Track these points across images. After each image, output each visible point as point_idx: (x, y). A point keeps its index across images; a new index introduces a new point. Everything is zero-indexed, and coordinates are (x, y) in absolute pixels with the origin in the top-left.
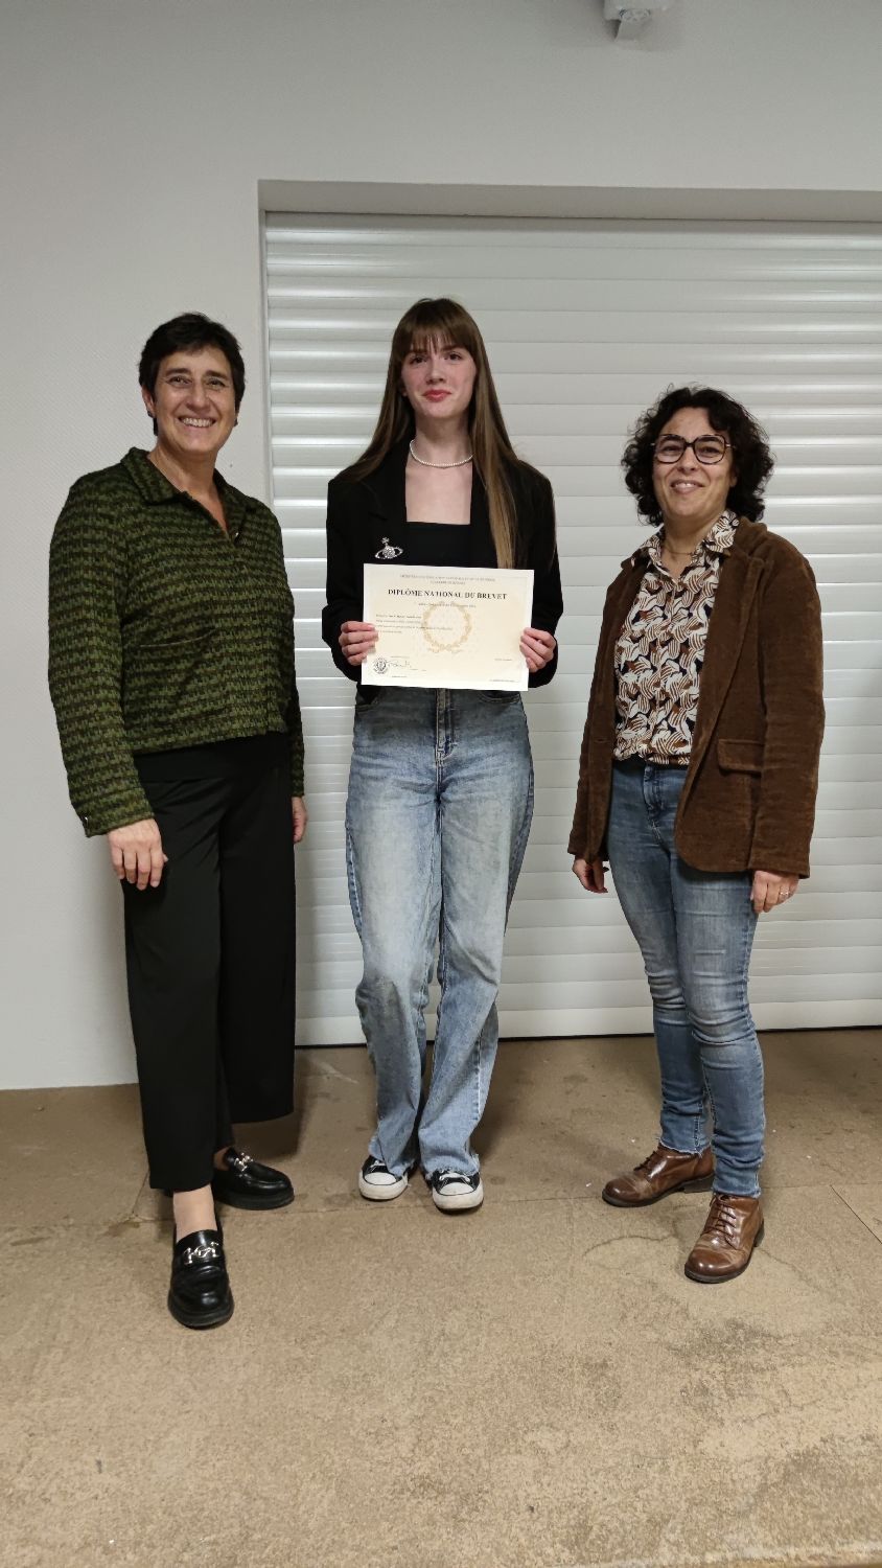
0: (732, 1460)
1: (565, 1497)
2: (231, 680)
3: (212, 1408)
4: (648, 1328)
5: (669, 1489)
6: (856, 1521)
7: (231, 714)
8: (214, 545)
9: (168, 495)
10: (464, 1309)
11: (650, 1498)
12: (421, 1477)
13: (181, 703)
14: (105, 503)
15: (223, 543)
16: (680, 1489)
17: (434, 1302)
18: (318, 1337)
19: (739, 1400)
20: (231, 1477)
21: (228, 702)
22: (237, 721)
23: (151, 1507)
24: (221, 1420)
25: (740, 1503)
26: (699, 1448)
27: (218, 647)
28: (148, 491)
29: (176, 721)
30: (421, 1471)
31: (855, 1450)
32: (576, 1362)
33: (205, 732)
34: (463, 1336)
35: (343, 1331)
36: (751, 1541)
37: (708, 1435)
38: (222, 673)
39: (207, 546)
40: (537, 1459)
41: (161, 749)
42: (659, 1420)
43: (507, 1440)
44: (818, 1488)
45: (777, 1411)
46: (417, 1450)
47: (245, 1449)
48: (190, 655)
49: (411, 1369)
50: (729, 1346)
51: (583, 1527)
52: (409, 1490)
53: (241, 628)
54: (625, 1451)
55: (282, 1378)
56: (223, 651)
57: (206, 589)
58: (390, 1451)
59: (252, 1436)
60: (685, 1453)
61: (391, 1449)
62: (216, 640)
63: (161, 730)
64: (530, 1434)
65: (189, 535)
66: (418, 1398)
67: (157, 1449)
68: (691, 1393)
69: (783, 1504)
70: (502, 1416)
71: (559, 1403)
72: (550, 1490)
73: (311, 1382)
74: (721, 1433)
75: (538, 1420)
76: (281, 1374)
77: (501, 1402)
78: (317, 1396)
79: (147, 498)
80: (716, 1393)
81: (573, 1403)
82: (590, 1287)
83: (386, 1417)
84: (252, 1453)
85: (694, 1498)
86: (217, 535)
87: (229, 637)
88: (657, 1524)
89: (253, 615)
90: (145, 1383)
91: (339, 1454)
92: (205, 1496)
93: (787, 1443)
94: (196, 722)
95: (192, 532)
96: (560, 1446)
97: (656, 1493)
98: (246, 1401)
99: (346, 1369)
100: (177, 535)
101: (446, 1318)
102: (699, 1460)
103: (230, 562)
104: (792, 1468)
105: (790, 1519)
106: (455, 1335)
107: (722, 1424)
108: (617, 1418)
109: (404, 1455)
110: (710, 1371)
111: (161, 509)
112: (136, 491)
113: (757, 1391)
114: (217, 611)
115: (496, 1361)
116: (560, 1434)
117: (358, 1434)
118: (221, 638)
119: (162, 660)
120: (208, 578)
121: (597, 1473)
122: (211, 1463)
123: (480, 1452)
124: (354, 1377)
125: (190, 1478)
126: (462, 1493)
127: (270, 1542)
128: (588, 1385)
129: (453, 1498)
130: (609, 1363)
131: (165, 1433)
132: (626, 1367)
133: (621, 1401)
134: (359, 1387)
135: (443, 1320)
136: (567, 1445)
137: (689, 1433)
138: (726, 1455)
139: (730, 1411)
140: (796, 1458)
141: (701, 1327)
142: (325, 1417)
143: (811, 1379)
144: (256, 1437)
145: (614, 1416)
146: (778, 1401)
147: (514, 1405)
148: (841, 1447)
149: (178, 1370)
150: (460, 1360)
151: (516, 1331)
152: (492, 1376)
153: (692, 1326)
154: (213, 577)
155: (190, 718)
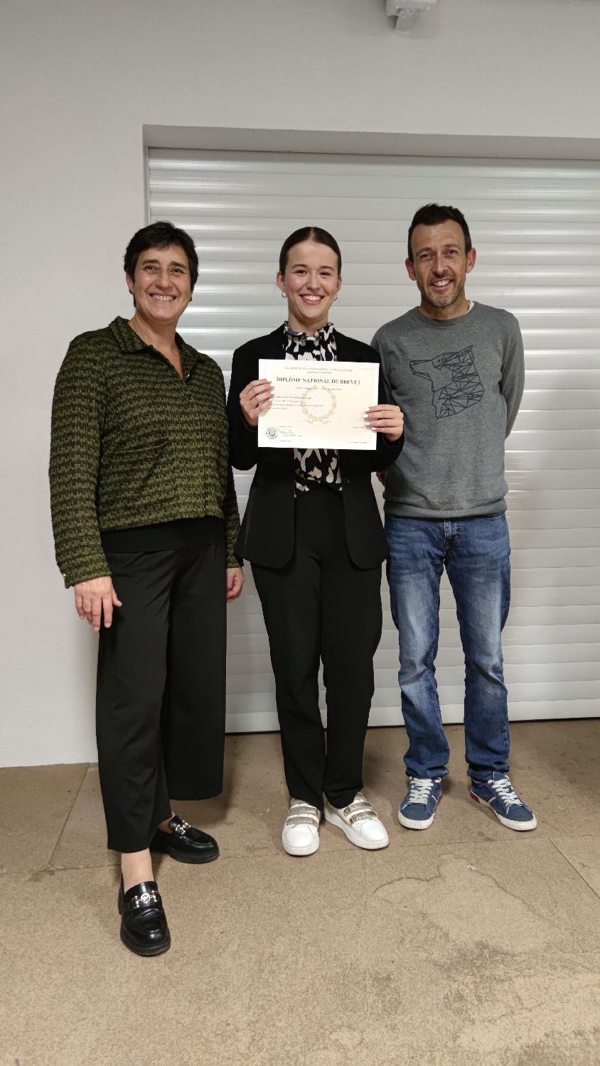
0: (481, 1052)
2: (179, 477)
3: (102, 1016)
4: (420, 949)
7: (178, 502)
8: (171, 383)
9: (139, 347)
10: (288, 936)
13: (143, 493)
14: (91, 351)
15: (177, 381)
18: (181, 959)
19: (485, 1004)
21: (177, 493)
22: (182, 507)
24: (109, 1026)
26: (456, 1043)
27: (171, 453)
28: (125, 345)
29: (140, 507)
31: (570, 1043)
32: (368, 976)
33: (160, 515)
34: (286, 957)
35: (200, 954)
37: (464, 1032)
38: (173, 472)
39: (165, 383)
40: (339, 1054)
42: (428, 1021)
43: (318, 1039)
45: (512, 1012)
46: (252, 1048)
47: (125, 1048)
48: (151, 459)
49: (249, 984)
50: (478, 963)
53: (188, 440)
54: (403, 1046)
55: (154, 991)
56: (174, 456)
57: (162, 412)
58: (232, 1049)
59: (131, 1037)
60: (446, 1046)
61: (233, 1046)
62: (169, 448)
63: (128, 513)
64: (334, 1033)
65: (154, 376)
66: (253, 1007)
67: (61, 1049)
68: (451, 999)
70: (314, 1019)
71: (356, 1009)
73: (175, 995)
74: (473, 1030)
75: (340, 1023)
76: (154, 988)
77: (314, 1008)
78: (180, 1006)
79: (123, 349)
80: (469, 999)
81: (365, 1008)
82: (378, 917)
83: (229, 1022)
84: (130, 1051)
86: (173, 376)
87: (178, 447)
89: (197, 431)
90: (53, 997)
91: (195, 1052)
93: (520, 1038)
94: (154, 507)
95: (155, 373)
96: (356, 1042)
98: (127, 1010)
99: (201, 984)
100: (144, 375)
101: (274, 942)
102: (457, 1052)
103: (182, 394)
104: (525, 1058)
106: (281, 956)
107: (474, 1023)
108: (397, 1020)
109: (242, 1052)
110: (465, 983)
111: (134, 357)
112: (117, 344)
113: (499, 997)
114: (170, 428)
115: (310, 977)
116: (356, 1034)
117: (209, 1035)
118: (173, 447)
119: (129, 463)
120: (165, 404)
121: (383, 1063)
122: (100, 1060)
123: (297, 1048)
124: (207, 990)
128: (378, 995)
130: (392, 977)
131: (67, 1036)
132: (404, 980)
133: (401, 1007)
134: (210, 999)
135: (272, 944)
136: (361, 1042)
137: (450, 1031)
138: (476, 1048)
139: (479, 1013)
140: (527, 1049)
141: (458, 947)
142: (185, 1022)
143: (537, 987)
144: (134, 1038)
145: (395, 1019)
146: (514, 1005)
147: (323, 1012)
148: (560, 1040)
149: (78, 986)
150: (284, 976)
151: (325, 952)
152: (308, 988)
153: (451, 948)
154: (169, 404)
155: (150, 504)
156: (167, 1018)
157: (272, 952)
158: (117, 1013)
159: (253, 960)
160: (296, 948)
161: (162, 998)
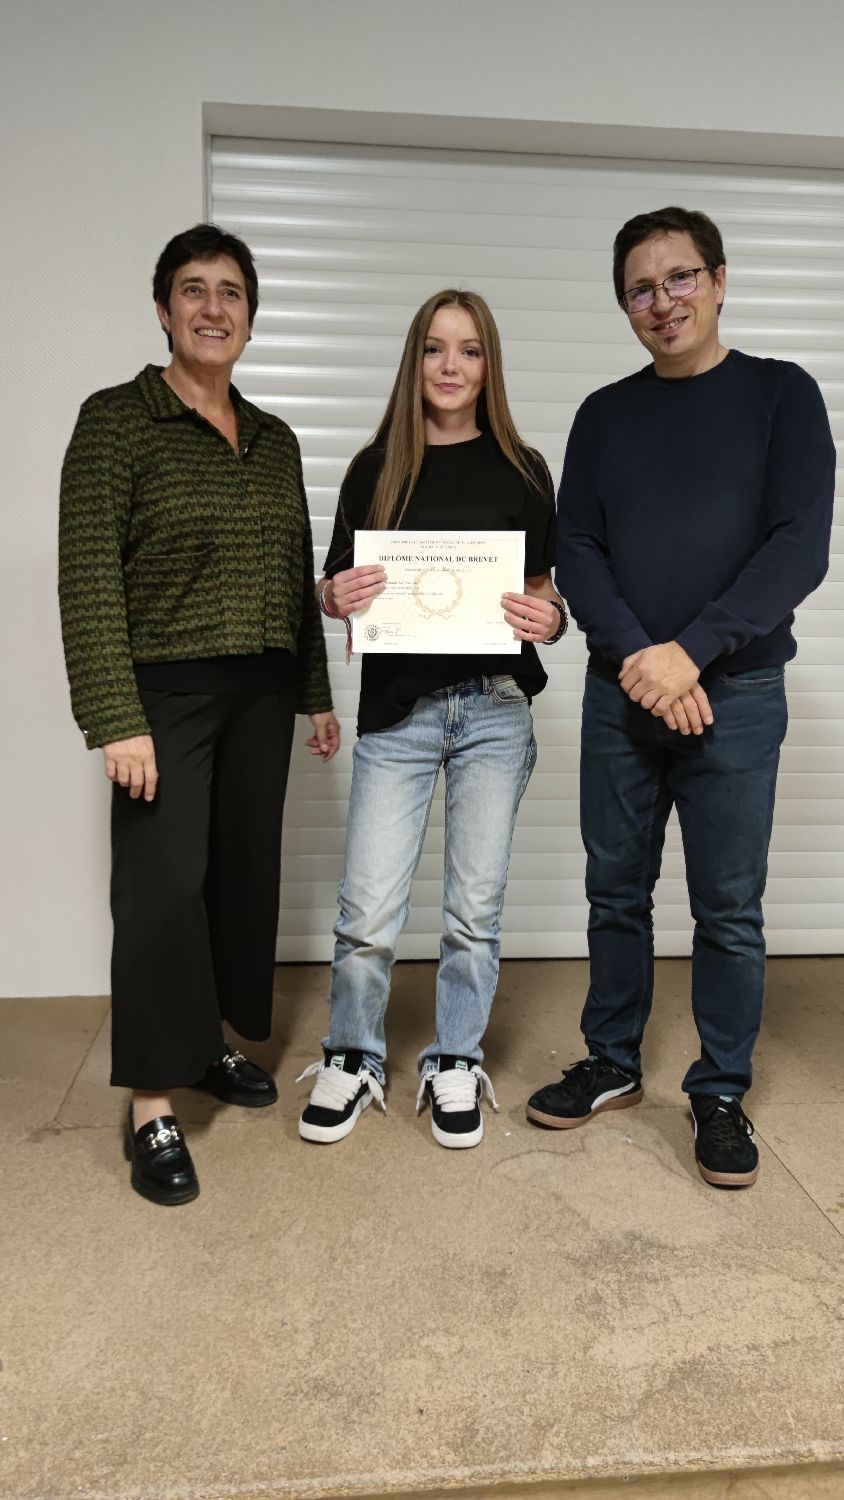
0: (620, 1366)
1: (455, 1401)
2: (227, 597)
3: (116, 1310)
4: (548, 1238)
5: (556, 1394)
6: (735, 1428)
7: (225, 631)
8: (222, 463)
9: (178, 412)
10: (372, 1218)
11: (538, 1402)
12: (316, 1379)
13: (178, 616)
14: (112, 420)
15: (230, 460)
16: (567, 1394)
17: (343, 1210)
18: (226, 1242)
19: (631, 1308)
20: (128, 1376)
21: (223, 619)
22: (229, 638)
23: (46, 1406)
24: (124, 1321)
25: (626, 1408)
26: (588, 1355)
27: (217, 563)
28: (157, 408)
29: (171, 634)
30: (316, 1373)
31: (740, 1359)
32: (476, 1269)
33: (200, 646)
34: (368, 1244)
35: (251, 1237)
36: (632, 1446)
37: (599, 1342)
38: (219, 589)
39: (215, 462)
40: (430, 1364)
41: (155, 661)
42: (552, 1327)
43: (402, 1344)
44: (702, 1396)
45: (666, 1319)
46: (314, 1353)
47: (145, 1350)
48: (189, 569)
49: (315, 1275)
50: (626, 1257)
51: (471, 1430)
52: (302, 1391)
53: (243, 545)
54: (516, 1356)
55: (187, 1281)
56: (222, 567)
57: (206, 505)
58: (287, 1353)
59: (153, 1337)
60: (574, 1359)
61: (289, 1352)
62: (215, 556)
63: (155, 641)
64: (426, 1338)
65: (198, 452)
66: (319, 1304)
67: (59, 1350)
68: (586, 1301)
69: (666, 1410)
70: (400, 1321)
71: (457, 1310)
72: (441, 1392)
73: (216, 1286)
74: (611, 1340)
75: (434, 1326)
76: (187, 1278)
77: (401, 1306)
78: (221, 1300)
79: (155, 414)
80: (608, 1301)
81: (469, 1309)
82: (496, 1199)
83: (285, 1321)
84: (152, 1353)
85: (581, 1404)
86: (226, 452)
87: (228, 554)
88: (543, 1428)
89: (255, 533)
91: (237, 1356)
92: (101, 1396)
93: (675, 1351)
94: (191, 637)
95: (200, 449)
96: (453, 1350)
97: (543, 1398)
98: (150, 1303)
99: (251, 1274)
100: (185, 451)
101: (353, 1226)
102: (588, 1367)
103: (237, 479)
104: (677, 1375)
105: (672, 1424)
106: (360, 1242)
107: (613, 1331)
108: (511, 1325)
109: (300, 1357)
110: (606, 1281)
111: (170, 426)
113: (650, 1300)
114: (217, 528)
115: (398, 1268)
116: (455, 1340)
117: (257, 1337)
118: (220, 554)
119: (160, 573)
120: (212, 494)
121: (487, 1376)
122: (110, 1364)
123: (375, 1355)
124: (258, 1281)
125: (89, 1376)
126: (354, 1395)
127: (162, 1441)
128: (488, 1292)
129: (345, 1400)
130: (508, 1272)
131: (68, 1333)
132: (524, 1276)
133: (517, 1308)
134: (262, 1292)
135: (350, 1228)
136: (461, 1350)
137: (580, 1340)
138: (614, 1362)
139: (621, 1319)
140: (682, 1366)
141: (600, 1237)
142: (227, 1320)
143: (702, 1290)
144: (157, 1339)
145: (508, 1322)
146: (669, 1310)
147: (412, 1311)
148: (727, 1356)
149: (86, 1273)
150: (363, 1266)
151: (420, 1240)
152: (394, 1282)
153: (591, 1238)
154: (217, 493)
155: (185, 631)
156: (203, 1314)
157: (350, 1237)
158: (137, 1306)
159: (323, 1246)
160: (381, 1232)
161: (197, 1290)
